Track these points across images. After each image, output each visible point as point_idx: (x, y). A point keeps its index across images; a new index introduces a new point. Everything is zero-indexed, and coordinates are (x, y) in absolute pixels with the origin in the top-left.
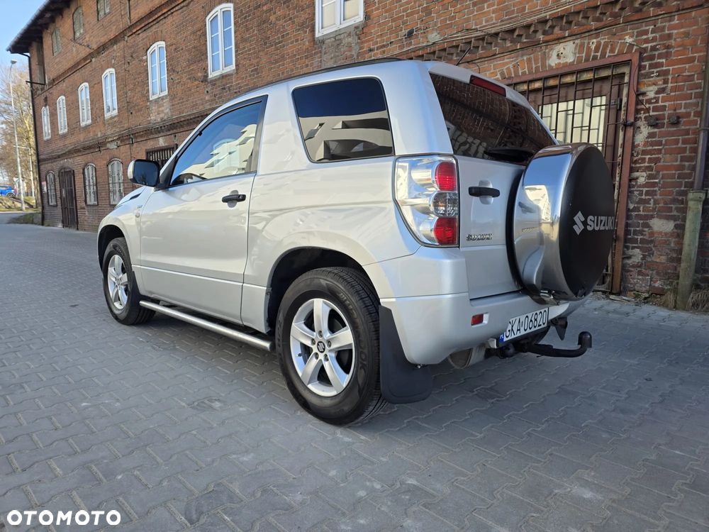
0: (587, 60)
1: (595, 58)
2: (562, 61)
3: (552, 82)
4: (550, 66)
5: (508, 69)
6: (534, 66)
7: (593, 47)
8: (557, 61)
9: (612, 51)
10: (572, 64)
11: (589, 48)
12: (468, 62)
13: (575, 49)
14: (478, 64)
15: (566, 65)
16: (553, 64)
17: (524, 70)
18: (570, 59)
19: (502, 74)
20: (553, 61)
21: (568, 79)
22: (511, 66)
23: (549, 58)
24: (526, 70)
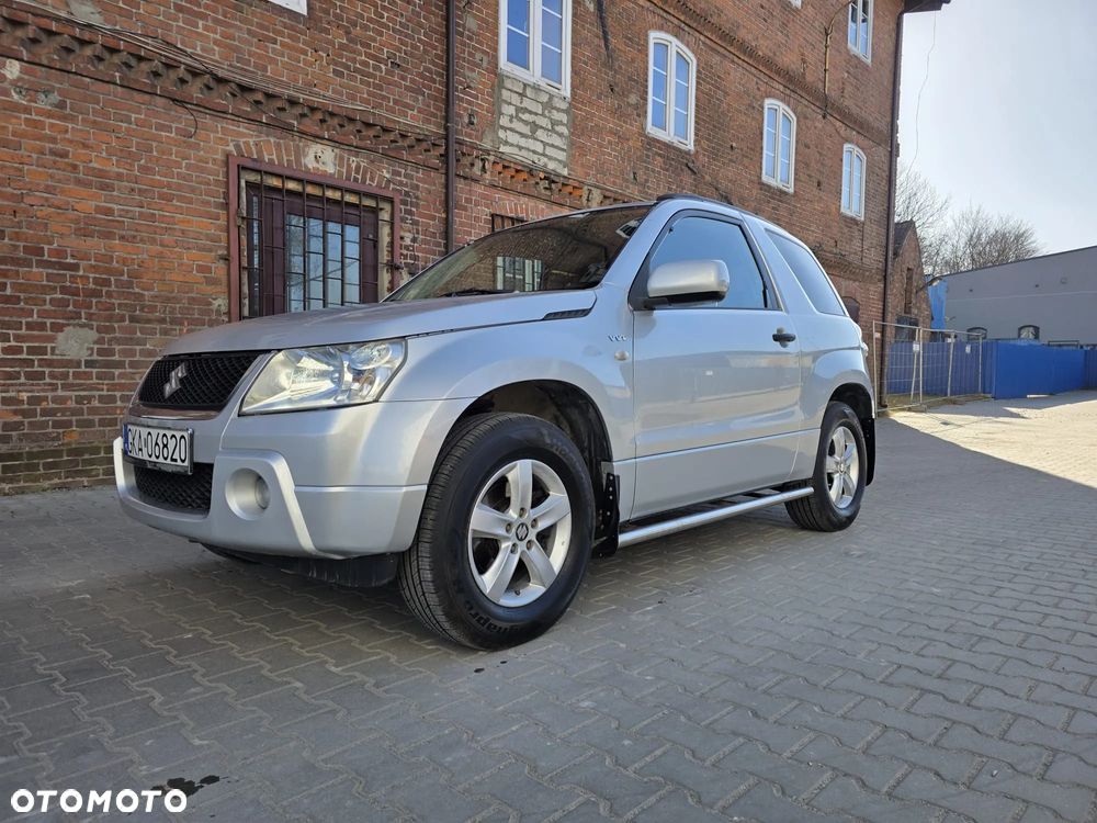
0: (348, 179)
1: (356, 180)
2: (322, 168)
3: (310, 189)
4: (306, 166)
5: (247, 143)
6: (285, 159)
7: (354, 165)
8: (315, 165)
9: (372, 179)
10: (332, 176)
11: (349, 165)
12: (174, 100)
13: (335, 158)
14: (194, 113)
15: (325, 174)
16: (310, 166)
17: (270, 156)
18: (331, 169)
19: (237, 146)
20: (310, 162)
21: (330, 194)
22: (251, 141)
23: (305, 156)
24: (274, 157)
